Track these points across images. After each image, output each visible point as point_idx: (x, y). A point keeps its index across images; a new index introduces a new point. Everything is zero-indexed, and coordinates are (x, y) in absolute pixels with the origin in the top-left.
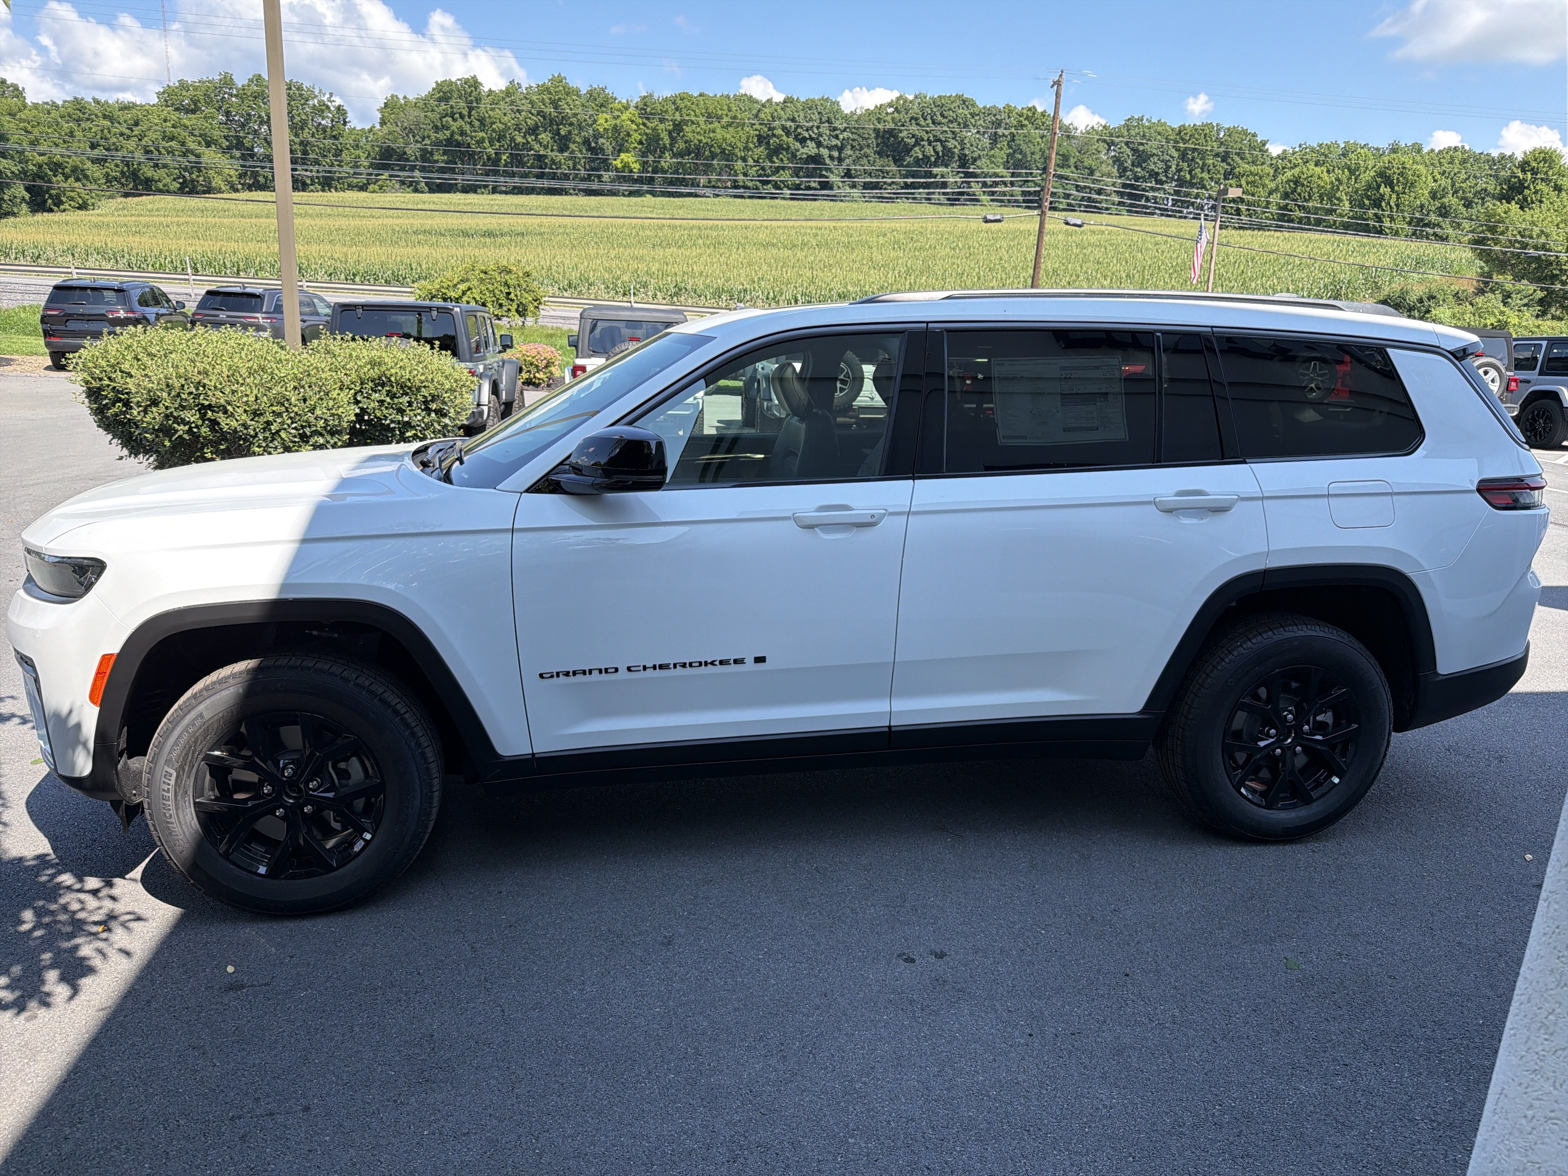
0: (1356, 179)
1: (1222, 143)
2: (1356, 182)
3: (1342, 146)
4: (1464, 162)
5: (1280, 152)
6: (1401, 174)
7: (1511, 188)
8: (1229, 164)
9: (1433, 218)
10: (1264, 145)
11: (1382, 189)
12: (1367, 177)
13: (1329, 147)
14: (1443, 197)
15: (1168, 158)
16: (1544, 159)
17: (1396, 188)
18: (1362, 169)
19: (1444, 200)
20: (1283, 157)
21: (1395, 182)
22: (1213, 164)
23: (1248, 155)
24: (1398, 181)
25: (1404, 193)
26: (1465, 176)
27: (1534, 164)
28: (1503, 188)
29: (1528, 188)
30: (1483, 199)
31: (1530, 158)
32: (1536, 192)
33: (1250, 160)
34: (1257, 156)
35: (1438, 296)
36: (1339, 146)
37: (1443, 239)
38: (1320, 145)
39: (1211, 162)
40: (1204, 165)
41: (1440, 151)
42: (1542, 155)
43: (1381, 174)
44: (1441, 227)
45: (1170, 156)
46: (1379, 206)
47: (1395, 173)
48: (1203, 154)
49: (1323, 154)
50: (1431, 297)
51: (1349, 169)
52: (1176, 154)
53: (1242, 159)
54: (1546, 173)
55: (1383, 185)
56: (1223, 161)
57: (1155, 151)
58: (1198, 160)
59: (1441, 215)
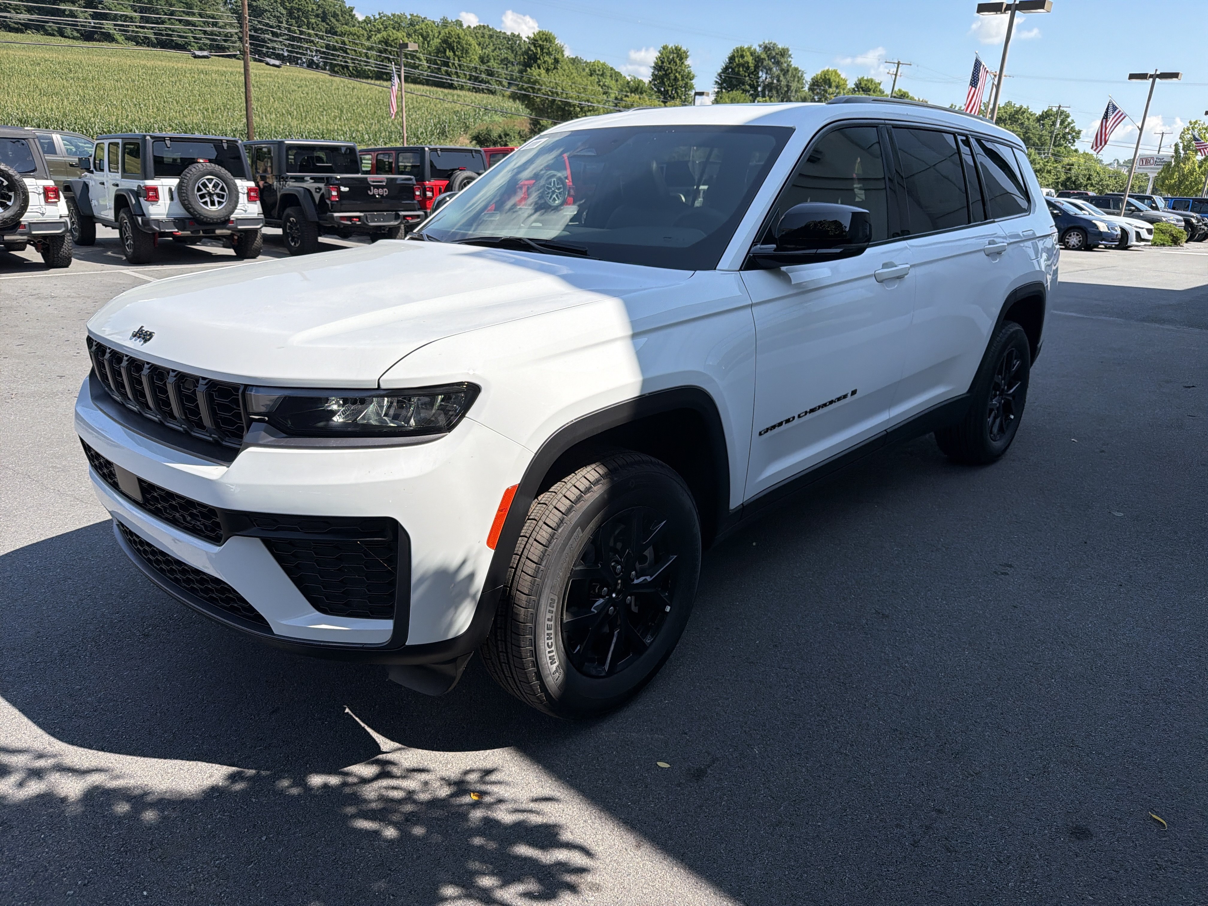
0: (428, 44)
1: (319, 6)
2: (428, 46)
3: (409, 17)
4: (491, 37)
5: (364, 18)
6: (459, 43)
7: (530, 58)
8: (328, 24)
9: (483, 76)
10: (352, 11)
11: (448, 53)
12: (436, 42)
13: (399, 17)
14: (488, 62)
15: (279, 14)
16: (546, 38)
17: (457, 53)
18: (431, 37)
19: (489, 64)
20: (367, 21)
21: (455, 48)
22: (316, 22)
23: (341, 18)
24: (457, 48)
25: (462, 57)
26: (493, 48)
27: (540, 42)
28: (524, 58)
29: (539, 59)
30: (506, 65)
31: (538, 37)
32: (544, 62)
33: (344, 22)
34: (348, 19)
35: (510, 134)
36: (406, 18)
37: (492, 92)
38: (393, 15)
39: (313, 21)
40: (309, 23)
41: (474, 28)
42: (544, 36)
43: (445, 41)
44: (490, 84)
45: (280, 13)
46: (448, 66)
47: (454, 41)
48: (306, 14)
49: (396, 22)
50: (506, 135)
51: (422, 36)
52: (284, 12)
53: (337, 21)
54: (548, 49)
55: (448, 50)
56: (323, 21)
57: (267, 8)
58: (303, 19)
59: (489, 75)
